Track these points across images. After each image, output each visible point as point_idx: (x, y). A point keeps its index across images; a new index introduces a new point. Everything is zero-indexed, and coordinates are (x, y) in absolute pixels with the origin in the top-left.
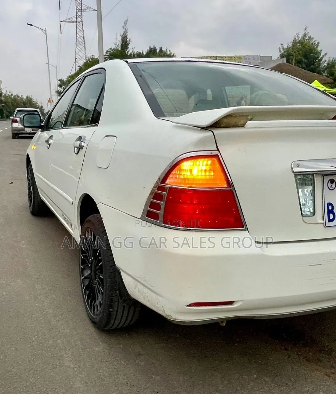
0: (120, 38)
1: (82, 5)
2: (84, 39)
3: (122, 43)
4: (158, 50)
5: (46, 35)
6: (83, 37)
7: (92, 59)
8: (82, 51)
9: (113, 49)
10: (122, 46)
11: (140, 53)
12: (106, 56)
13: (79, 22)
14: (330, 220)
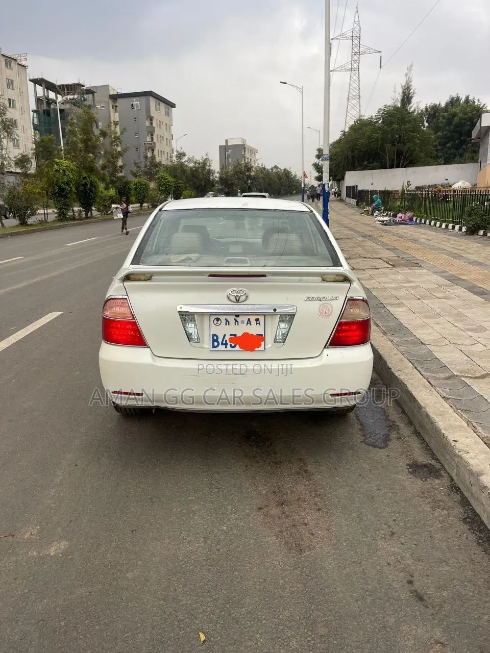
0: (400, 91)
1: (361, 46)
2: (359, 92)
3: (404, 97)
4: (463, 100)
5: (302, 94)
6: (358, 89)
7: (360, 120)
8: (355, 108)
9: (389, 106)
10: (402, 100)
11: (436, 105)
12: (377, 116)
13: (354, 69)
14: (214, 347)
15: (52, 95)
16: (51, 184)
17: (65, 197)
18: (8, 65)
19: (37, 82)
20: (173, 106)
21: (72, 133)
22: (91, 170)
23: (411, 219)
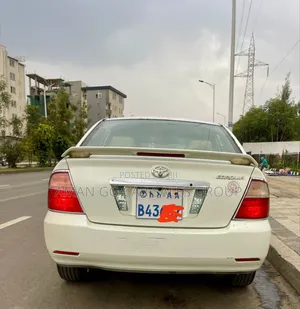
1: (255, 60)
2: (253, 91)
3: (284, 94)
6: (252, 89)
8: (250, 101)
9: (274, 99)
10: (283, 96)
13: (250, 75)
14: (140, 215)
15: (41, 86)
16: (35, 141)
17: (45, 150)
18: (12, 64)
19: (32, 76)
20: (125, 97)
21: (53, 106)
22: (64, 133)
23: (289, 173)
